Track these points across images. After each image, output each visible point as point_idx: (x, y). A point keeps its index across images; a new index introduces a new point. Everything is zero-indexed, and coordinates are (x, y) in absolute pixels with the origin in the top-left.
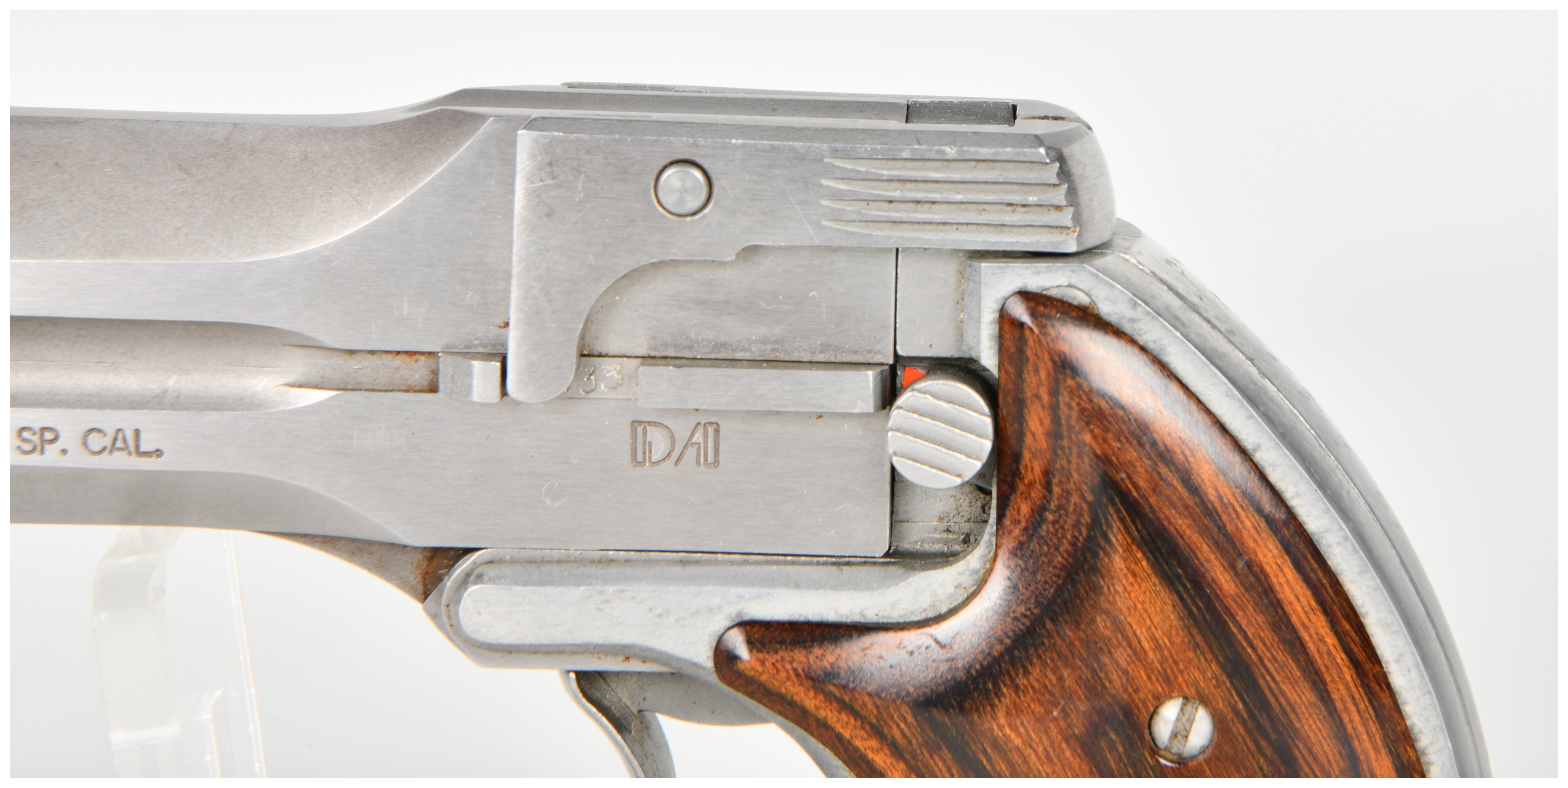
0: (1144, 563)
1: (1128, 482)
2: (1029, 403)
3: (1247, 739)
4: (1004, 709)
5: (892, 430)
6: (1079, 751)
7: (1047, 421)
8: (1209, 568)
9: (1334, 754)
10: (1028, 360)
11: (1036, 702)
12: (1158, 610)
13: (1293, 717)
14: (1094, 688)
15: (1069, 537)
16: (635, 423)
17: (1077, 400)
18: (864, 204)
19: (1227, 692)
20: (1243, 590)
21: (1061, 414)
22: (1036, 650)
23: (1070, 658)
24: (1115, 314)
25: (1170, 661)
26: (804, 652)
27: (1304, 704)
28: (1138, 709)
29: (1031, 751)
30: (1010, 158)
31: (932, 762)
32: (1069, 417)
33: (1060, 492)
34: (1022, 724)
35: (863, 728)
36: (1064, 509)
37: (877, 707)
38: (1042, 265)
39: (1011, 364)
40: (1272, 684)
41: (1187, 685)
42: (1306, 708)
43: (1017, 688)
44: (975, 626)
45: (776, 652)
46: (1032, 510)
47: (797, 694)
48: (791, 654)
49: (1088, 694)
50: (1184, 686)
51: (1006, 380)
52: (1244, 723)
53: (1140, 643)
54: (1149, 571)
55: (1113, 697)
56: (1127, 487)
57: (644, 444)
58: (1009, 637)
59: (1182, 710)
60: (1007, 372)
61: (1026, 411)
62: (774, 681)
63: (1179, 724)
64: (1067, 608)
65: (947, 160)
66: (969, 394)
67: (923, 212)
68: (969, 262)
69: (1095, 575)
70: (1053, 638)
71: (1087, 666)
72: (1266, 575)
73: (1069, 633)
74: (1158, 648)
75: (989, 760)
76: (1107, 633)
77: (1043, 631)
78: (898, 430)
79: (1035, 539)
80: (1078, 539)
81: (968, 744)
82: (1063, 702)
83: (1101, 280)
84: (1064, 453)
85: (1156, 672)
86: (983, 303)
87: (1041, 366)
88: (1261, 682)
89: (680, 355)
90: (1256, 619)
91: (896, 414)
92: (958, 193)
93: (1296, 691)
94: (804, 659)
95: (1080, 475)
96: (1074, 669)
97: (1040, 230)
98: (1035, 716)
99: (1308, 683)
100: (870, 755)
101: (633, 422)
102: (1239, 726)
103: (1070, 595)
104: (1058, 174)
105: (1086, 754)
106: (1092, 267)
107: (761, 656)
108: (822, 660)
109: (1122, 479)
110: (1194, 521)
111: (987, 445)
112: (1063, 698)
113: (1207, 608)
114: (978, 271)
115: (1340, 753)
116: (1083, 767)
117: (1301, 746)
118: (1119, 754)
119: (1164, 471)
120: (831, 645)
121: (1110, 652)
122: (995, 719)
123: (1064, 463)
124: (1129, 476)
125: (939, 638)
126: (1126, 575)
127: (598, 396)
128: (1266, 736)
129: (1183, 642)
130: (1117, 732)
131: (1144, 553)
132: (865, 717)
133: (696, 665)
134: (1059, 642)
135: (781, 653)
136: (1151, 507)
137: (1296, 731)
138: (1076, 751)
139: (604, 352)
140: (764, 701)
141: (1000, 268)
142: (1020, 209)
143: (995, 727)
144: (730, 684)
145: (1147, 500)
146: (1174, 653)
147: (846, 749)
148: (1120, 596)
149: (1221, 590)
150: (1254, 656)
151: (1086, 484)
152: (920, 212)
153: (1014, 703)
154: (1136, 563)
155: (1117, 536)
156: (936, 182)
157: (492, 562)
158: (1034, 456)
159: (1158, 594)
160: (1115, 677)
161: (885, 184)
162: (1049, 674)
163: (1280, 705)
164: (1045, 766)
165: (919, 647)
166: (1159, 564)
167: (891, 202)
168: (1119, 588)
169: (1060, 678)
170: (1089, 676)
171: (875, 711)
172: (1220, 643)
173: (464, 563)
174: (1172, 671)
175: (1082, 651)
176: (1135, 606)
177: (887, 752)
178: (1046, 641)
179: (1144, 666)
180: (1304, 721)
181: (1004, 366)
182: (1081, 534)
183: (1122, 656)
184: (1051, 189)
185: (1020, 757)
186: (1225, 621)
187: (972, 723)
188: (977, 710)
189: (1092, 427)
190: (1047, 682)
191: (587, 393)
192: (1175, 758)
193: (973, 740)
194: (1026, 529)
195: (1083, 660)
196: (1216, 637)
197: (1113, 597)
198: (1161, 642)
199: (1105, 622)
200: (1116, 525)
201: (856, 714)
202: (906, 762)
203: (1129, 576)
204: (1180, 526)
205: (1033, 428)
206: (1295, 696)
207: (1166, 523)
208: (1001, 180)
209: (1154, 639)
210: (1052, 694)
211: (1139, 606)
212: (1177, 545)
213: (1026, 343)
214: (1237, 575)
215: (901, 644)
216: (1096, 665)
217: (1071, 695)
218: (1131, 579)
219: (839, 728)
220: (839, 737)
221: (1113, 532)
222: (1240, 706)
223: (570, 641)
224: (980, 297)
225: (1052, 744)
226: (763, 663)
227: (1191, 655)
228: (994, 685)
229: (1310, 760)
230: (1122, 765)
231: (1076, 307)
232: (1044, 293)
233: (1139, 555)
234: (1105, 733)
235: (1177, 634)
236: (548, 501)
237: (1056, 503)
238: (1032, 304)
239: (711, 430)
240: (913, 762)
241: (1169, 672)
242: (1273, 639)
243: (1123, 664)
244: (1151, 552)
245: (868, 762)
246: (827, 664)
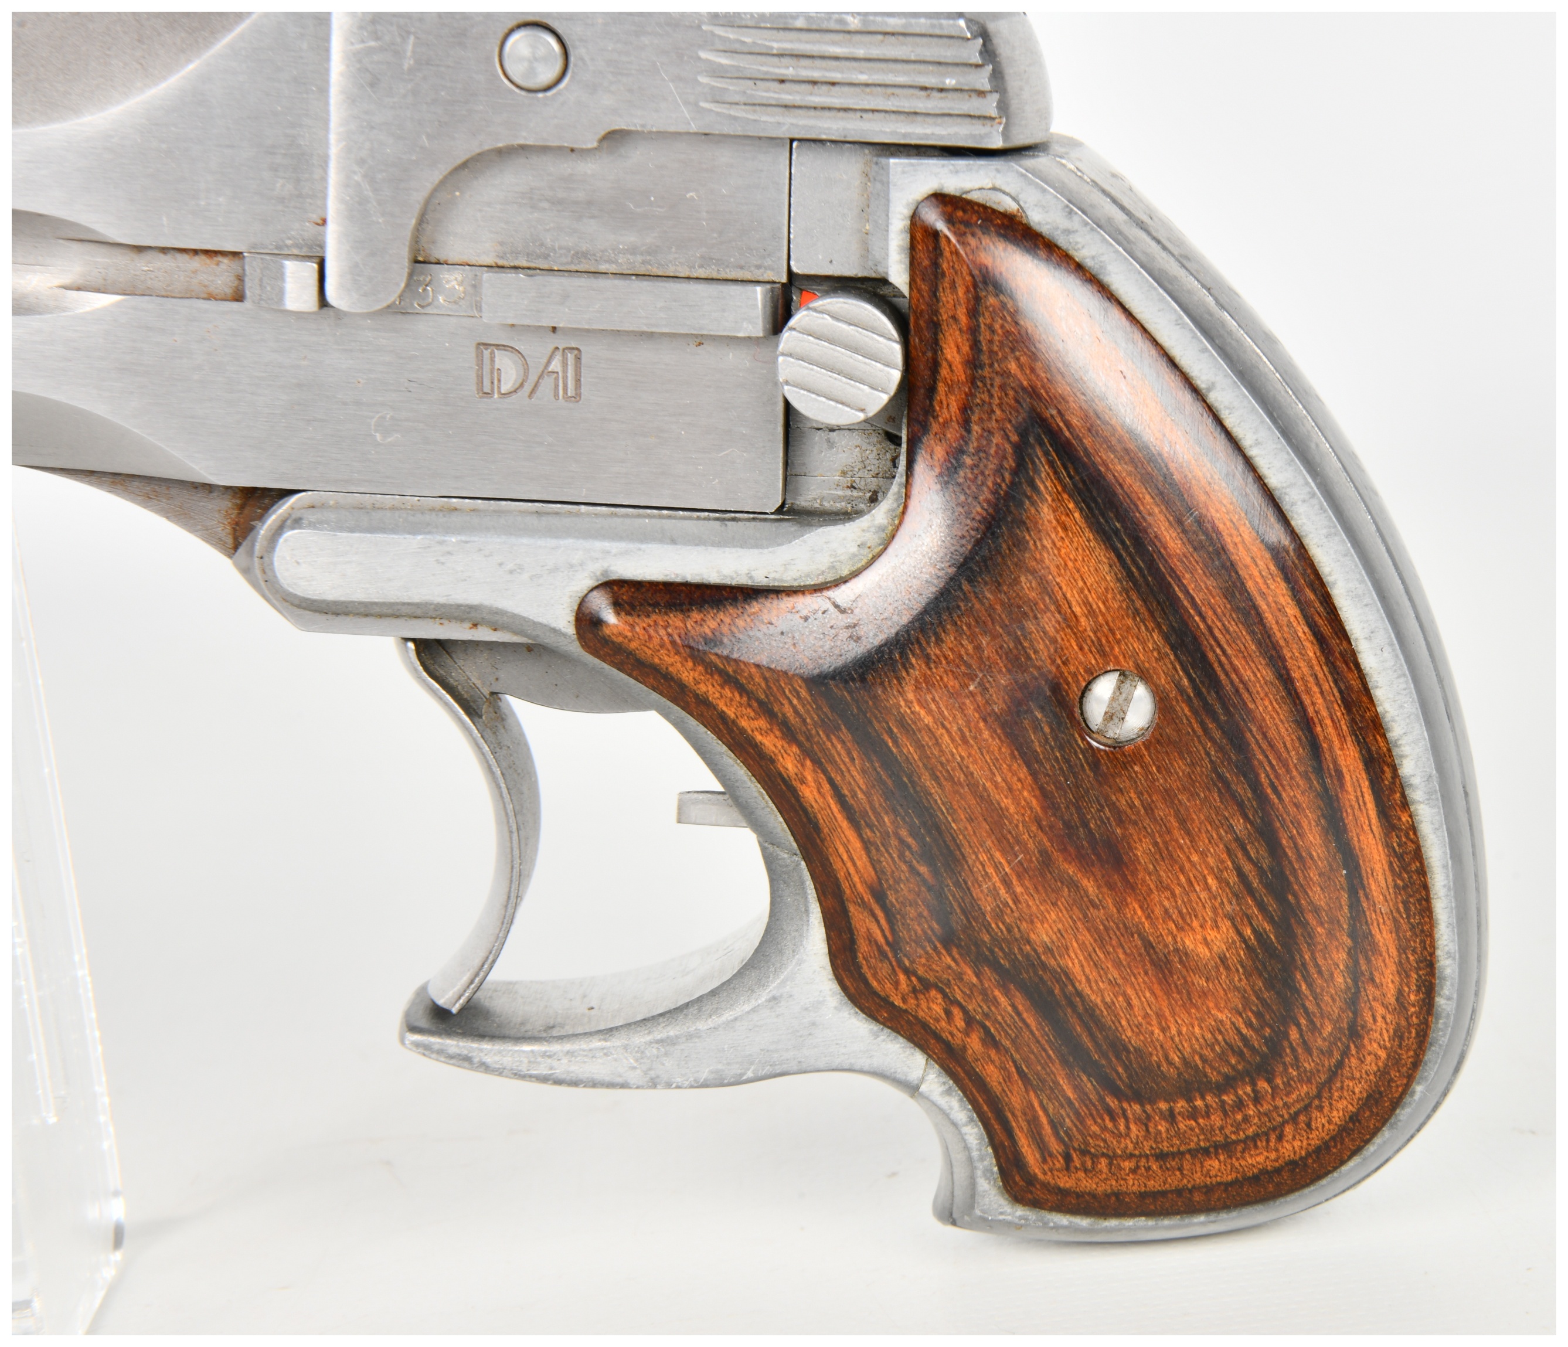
0: (1077, 515)
1: (1058, 420)
2: (944, 327)
3: (1193, 721)
4: (913, 682)
5: (783, 354)
6: (999, 731)
7: (966, 349)
8: (1153, 522)
9: (1292, 740)
10: (943, 274)
11: (950, 674)
12: (1092, 569)
13: (1246, 696)
14: (1017, 658)
15: (990, 484)
16: (481, 346)
17: (1000, 321)
18: (751, 83)
19: (1170, 666)
20: (1191, 550)
21: (981, 338)
22: (950, 614)
23: (990, 623)
24: (1047, 223)
25: (1105, 629)
26: (681, 616)
27: (1259, 682)
28: (1068, 684)
29: (944, 731)
30: (923, 31)
31: (829, 745)
32: (991, 342)
33: (980, 431)
34: (934, 700)
35: (750, 706)
36: (985, 452)
37: (765, 679)
38: (961, 163)
39: (923, 280)
40: (1223, 658)
41: (1124, 657)
42: (1261, 687)
43: (927, 658)
44: (880, 587)
45: (648, 616)
46: (947, 453)
47: (672, 665)
48: (666, 618)
49: (1009, 666)
50: (1121, 658)
51: (918, 300)
52: (1189, 701)
53: (1070, 608)
54: (1083, 525)
55: (1039, 668)
56: (1058, 425)
57: (492, 372)
59: (1119, 688)
60: (919, 291)
61: (940, 336)
62: (645, 649)
63: (1115, 705)
64: (987, 567)
65: (849, 32)
66: (874, 315)
67: (820, 95)
68: (875, 159)
69: (1018, 528)
70: (970, 601)
71: (1009, 634)
72: (1219, 533)
73: (989, 595)
74: (1091, 613)
75: (895, 742)
76: (1033, 595)
77: (959, 593)
78: (791, 355)
80: (1000, 486)
81: (870, 722)
82: (981, 675)
83: (1031, 183)
84: (985, 385)
85: (1089, 642)
86: (891, 209)
87: (959, 282)
88: (1211, 656)
89: (532, 265)
90: (1205, 583)
91: (788, 338)
92: (862, 73)
93: (1250, 668)
94: (680, 624)
95: (1003, 411)
96: (994, 637)
97: (959, 120)
98: (948, 691)
99: (1264, 658)
100: (759, 738)
101: (479, 344)
102: (1183, 705)
103: (990, 551)
104: (981, 53)
105: (1007, 735)
106: (1020, 166)
107: (630, 619)
108: (701, 626)
109: (1052, 416)
110: (1136, 468)
111: (896, 375)
112: (981, 671)
113: (1149, 569)
114: (886, 169)
115: (1299, 739)
116: (1003, 750)
117: (1254, 729)
118: (1044, 734)
120: (713, 608)
121: (1036, 618)
122: (902, 693)
123: (985, 397)
124: (1059, 412)
125: (839, 602)
126: (1055, 528)
127: (435, 311)
128: (1215, 718)
129: (1121, 607)
130: (1042, 709)
131: (1076, 503)
132: (752, 693)
133: (555, 631)
134: (977, 606)
135: (654, 617)
136: (1085, 450)
137: (1249, 711)
138: (995, 732)
139: (442, 258)
140: (635, 673)
141: (912, 165)
142: (935, 94)
143: (902, 703)
144: (595, 653)
145: (1081, 440)
146: (1109, 619)
147: (730, 731)
148: (1048, 553)
149: (1165, 548)
150: (1202, 626)
151: (1010, 421)
152: (816, 95)
153: (925, 675)
154: (1068, 515)
155: (1046, 483)
156: (837, 58)
157: (313, 507)
158: (951, 390)
159: (1092, 550)
160: (1041, 646)
161: (776, 60)
162: (965, 642)
163: (1232, 682)
164: (960, 749)
165: (815, 612)
166: (1094, 515)
167: (782, 81)
168: (1047, 543)
169: (978, 648)
170: (1012, 645)
171: (763, 685)
172: (1163, 609)
173: (279, 508)
174: (1108, 642)
175: (1004, 616)
176: (1066, 565)
177: (778, 733)
178: (962, 604)
179: (1075, 634)
180: (1259, 702)
181: (916, 283)
182: (1003, 480)
183: (1049, 622)
184: (973, 70)
185: (930, 738)
186: (1169, 583)
187: (875, 697)
188: (882, 683)
189: (1017, 353)
190: (963, 652)
191: (422, 307)
192: (1109, 742)
193: (876, 718)
194: (940, 475)
195: (1004, 626)
196: (1159, 603)
197: (1040, 554)
198: (1095, 607)
199: (1031, 583)
200: (1045, 469)
201: (741, 689)
202: (800, 745)
203: (1059, 529)
204: (1120, 473)
205: (949, 357)
206: (1249, 673)
207: (1103, 469)
208: (913, 58)
209: (1086, 603)
210: (969, 666)
211: (1070, 564)
212: (1115, 494)
213: (941, 254)
214: (1184, 531)
215: (794, 608)
216: (1019, 633)
217: (990, 667)
218: (1062, 534)
219: (722, 706)
220: (722, 716)
221: (1041, 478)
222: (1185, 682)
223: (406, 600)
224: (888, 200)
225: (968, 722)
226: (632, 626)
227: (1130, 622)
228: (901, 654)
229: (1265, 746)
230: (1048, 747)
231: (1000, 213)
232: (964, 196)
233: (1071, 506)
234: (1029, 711)
235: (1114, 598)
236: (378, 437)
237: (975, 444)
238: (949, 209)
239: (570, 357)
240: (807, 745)
241: (1104, 641)
242: (1225, 607)
243: (1051, 631)
244: (1084, 501)
245: (756, 746)
246: (708, 631)
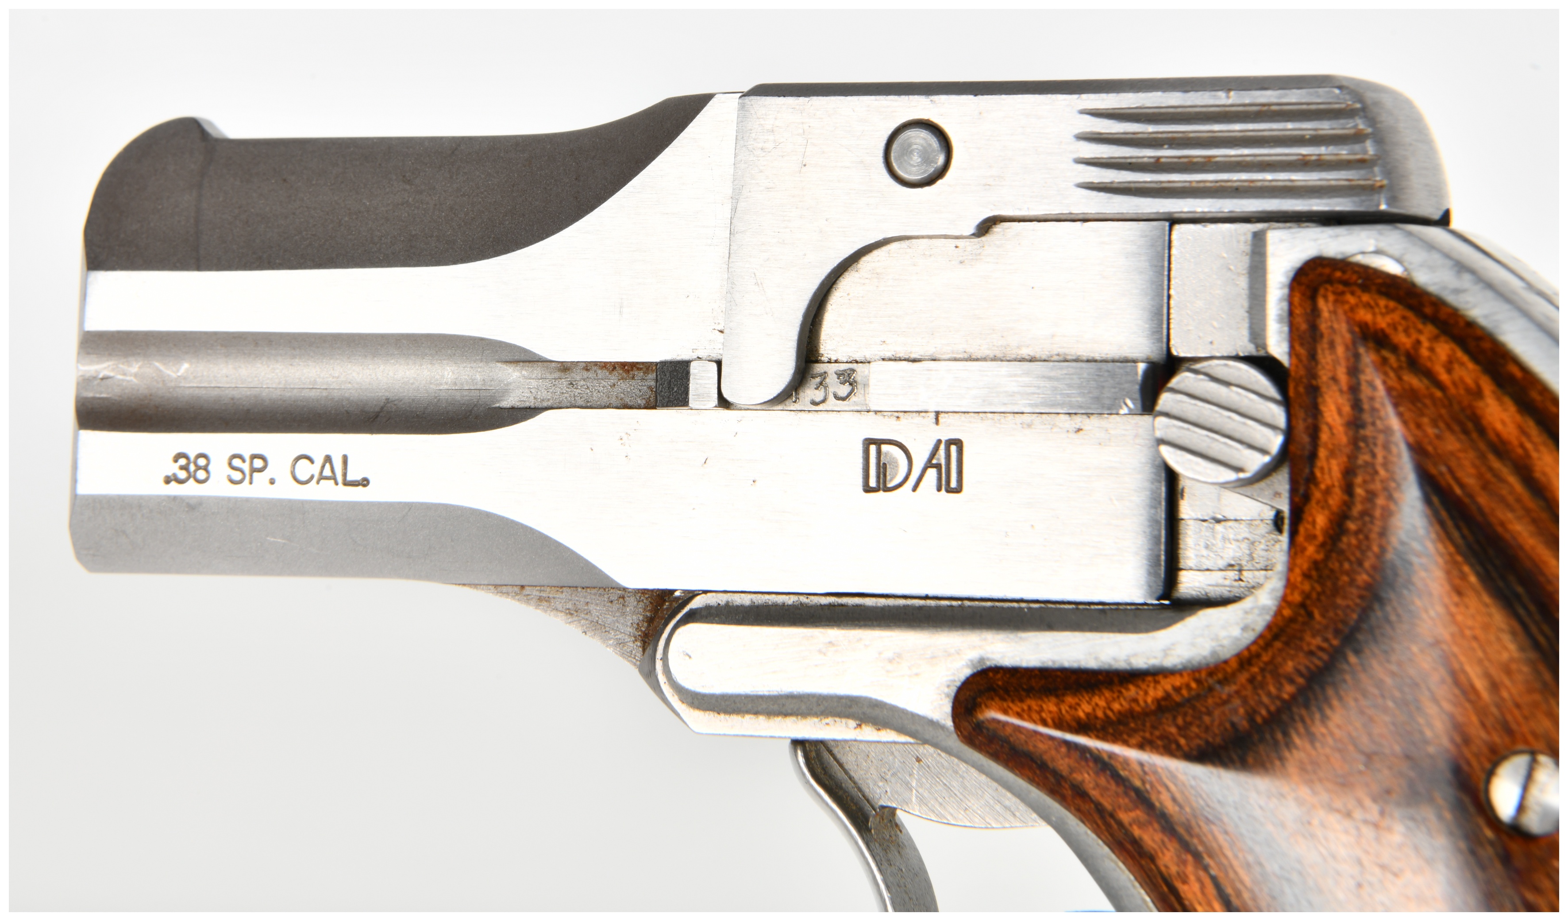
0: (1472, 575)
1: (1449, 478)
2: (1324, 389)
4: (1297, 762)
7: (1347, 409)
10: (1322, 336)
11: (1338, 753)
12: (1492, 638)
16: (868, 442)
18: (1126, 163)
21: (1362, 396)
22: (1336, 691)
23: (1380, 699)
24: (1435, 284)
25: (1510, 703)
26: (1054, 699)
28: (1471, 765)
30: (1299, 100)
33: (1364, 495)
35: (1128, 797)
36: (1370, 516)
37: (1141, 764)
38: (1342, 230)
39: (1302, 345)
41: (1534, 736)
43: (1313, 737)
45: (1024, 703)
46: (1330, 520)
47: (1049, 755)
48: (1040, 702)
50: (1530, 737)
51: (1296, 366)
53: (1469, 680)
54: (1480, 587)
56: (1448, 481)
57: (878, 466)
58: (1301, 674)
59: (1528, 769)
60: (1298, 356)
61: (1320, 400)
64: (1375, 638)
65: (1224, 106)
67: (1195, 170)
70: (1358, 673)
71: (1401, 708)
73: (1378, 667)
74: (1493, 686)
76: (1426, 665)
77: (1345, 667)
79: (1334, 555)
84: (1368, 447)
85: (1492, 718)
86: (1270, 279)
87: (1338, 340)
94: (1053, 708)
95: (1388, 471)
96: (1385, 710)
100: (1136, 832)
101: (866, 440)
103: (1378, 621)
107: (1003, 704)
108: (1076, 709)
109: (1441, 474)
111: (1277, 435)
114: (1264, 240)
119: (1496, 464)
120: (1088, 692)
121: (1430, 690)
123: (1369, 458)
124: (1451, 471)
126: (1448, 591)
127: (827, 408)
129: (1527, 680)
130: (1444, 795)
131: (1471, 563)
132: (1128, 780)
133: (932, 720)
134: (1366, 678)
135: (1029, 703)
136: (1480, 508)
140: (1011, 764)
141: (1290, 233)
144: (972, 742)
145: (1474, 496)
146: (1515, 693)
147: (1109, 826)
152: (1192, 170)
153: (1310, 756)
154: (1462, 576)
158: (1332, 454)
159: (1490, 613)
160: (1437, 721)
162: (1353, 716)
166: (1491, 575)
169: (1367, 726)
170: (1404, 719)
171: (1139, 770)
174: (1514, 717)
175: (1394, 690)
176: (1462, 630)
177: (1156, 826)
178: (1348, 680)
179: (1474, 706)
181: (1294, 349)
183: (1445, 694)
189: (1402, 410)
190: (1351, 731)
191: (815, 404)
194: (1323, 545)
198: (1497, 678)
199: (1423, 653)
201: (1117, 776)
203: (1453, 592)
205: (1329, 419)
209: (1488, 675)
211: (1466, 630)
213: (1319, 315)
216: (1412, 707)
218: (1456, 596)
219: (1098, 795)
220: (1100, 809)
224: (1266, 271)
227: (1538, 696)
228: (1285, 737)
231: (1383, 274)
232: (1344, 259)
233: (1465, 566)
235: (1519, 670)
237: (1360, 510)
238: (1328, 271)
239: (953, 448)
241: (1509, 717)
243: (1448, 705)
244: (1480, 560)
245: (1136, 843)
246: (1081, 714)
